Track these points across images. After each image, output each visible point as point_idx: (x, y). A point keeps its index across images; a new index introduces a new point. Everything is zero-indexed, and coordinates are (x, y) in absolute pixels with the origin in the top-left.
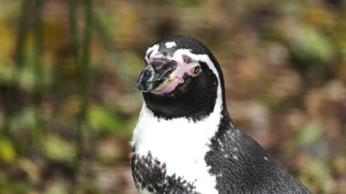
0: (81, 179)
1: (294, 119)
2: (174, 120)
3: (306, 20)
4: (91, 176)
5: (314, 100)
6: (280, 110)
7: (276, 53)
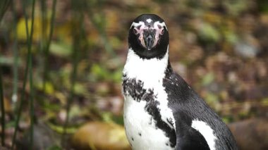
0: (88, 103)
1: (200, 72)
2: (152, 59)
3: (206, 20)
4: (94, 101)
5: (210, 61)
6: (191, 67)
7: (190, 37)
